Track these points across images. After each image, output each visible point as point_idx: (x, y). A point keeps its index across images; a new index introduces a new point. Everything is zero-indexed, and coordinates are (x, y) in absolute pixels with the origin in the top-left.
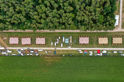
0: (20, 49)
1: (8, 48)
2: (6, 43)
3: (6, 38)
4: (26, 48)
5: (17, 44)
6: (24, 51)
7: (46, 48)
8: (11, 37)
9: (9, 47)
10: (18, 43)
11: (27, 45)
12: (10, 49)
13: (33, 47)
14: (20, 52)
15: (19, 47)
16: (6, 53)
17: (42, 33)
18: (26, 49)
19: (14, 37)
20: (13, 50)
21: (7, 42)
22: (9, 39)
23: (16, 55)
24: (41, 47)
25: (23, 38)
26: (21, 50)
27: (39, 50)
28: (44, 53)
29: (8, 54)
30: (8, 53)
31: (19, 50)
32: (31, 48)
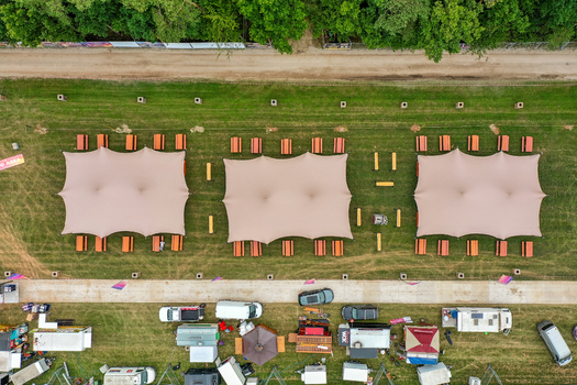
0: (203, 298)
1: (41, 289)
2: (23, 224)
3: (18, 160)
4: (282, 291)
5: (167, 237)
6: (265, 335)
7: (543, 286)
8: (90, 146)
9: (62, 272)
10: (176, 225)
11: (296, 252)
12: (70, 306)
13: (371, 276)
14: (199, 341)
15: (192, 274)
16: (15, 360)
17: (487, 94)
18: (287, 307)
19: (122, 149)
20: (110, 320)
21: (38, 213)
22: (58, 178)
23: (151, 374)
24: (477, 277)
25: (245, 154)
26: (223, 312)
27: (465, 323)
28: (515, 358)
29: (38, 368)
30: (45, 355)
31: (195, 315)
32: (347, 291)
